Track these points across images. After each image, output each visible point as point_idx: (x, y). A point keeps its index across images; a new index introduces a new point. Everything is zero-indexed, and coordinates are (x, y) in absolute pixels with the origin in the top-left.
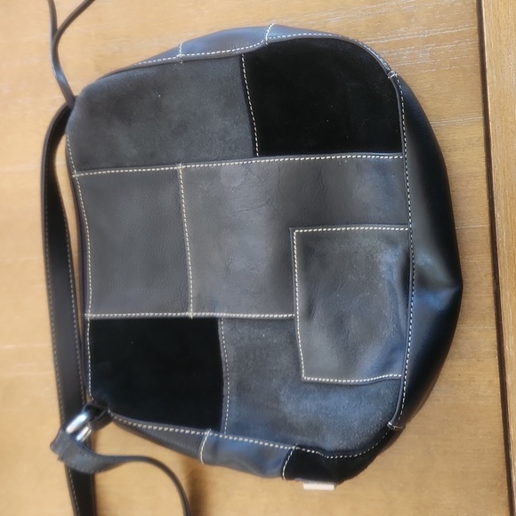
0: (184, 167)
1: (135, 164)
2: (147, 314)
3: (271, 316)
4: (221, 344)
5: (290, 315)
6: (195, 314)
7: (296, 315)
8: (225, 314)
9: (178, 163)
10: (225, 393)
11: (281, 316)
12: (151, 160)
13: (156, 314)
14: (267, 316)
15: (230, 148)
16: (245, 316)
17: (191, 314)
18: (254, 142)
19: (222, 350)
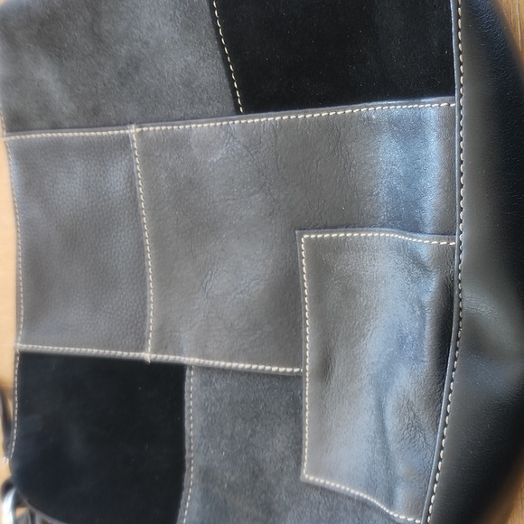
0: (138, 130)
1: (76, 124)
2: (89, 350)
3: (268, 368)
4: (187, 405)
5: (296, 370)
6: (153, 356)
7: (305, 371)
8: (197, 360)
9: (131, 123)
10: (185, 484)
11: (282, 370)
12: (94, 118)
13: (101, 351)
14: (261, 367)
15: (201, 99)
16: (228, 364)
17: (148, 356)
18: (234, 90)
19: (186, 414)
